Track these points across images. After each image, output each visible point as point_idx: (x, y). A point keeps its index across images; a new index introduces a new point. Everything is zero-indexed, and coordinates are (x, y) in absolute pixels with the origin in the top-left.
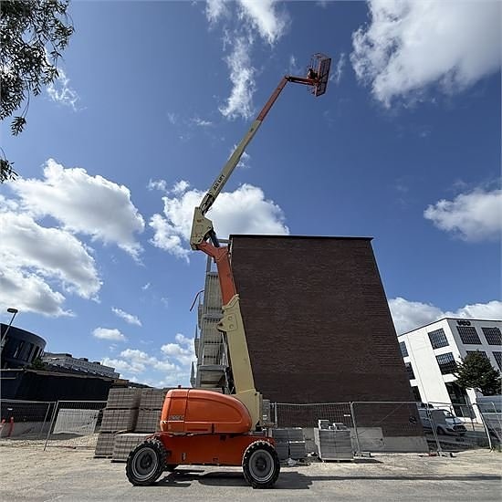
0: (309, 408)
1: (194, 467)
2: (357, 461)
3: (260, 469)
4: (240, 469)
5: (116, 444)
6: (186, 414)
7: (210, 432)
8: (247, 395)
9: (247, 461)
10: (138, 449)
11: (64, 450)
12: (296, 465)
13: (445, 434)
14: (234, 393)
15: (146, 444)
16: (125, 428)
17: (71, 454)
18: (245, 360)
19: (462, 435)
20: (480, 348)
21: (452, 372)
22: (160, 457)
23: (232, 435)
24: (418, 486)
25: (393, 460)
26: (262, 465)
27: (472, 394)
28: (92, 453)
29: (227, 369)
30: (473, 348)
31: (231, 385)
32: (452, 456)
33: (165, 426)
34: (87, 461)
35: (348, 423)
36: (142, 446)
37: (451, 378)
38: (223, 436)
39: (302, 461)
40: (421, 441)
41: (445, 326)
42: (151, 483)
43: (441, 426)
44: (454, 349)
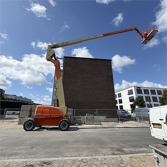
0: (86, 111)
1: (48, 126)
2: (95, 124)
3: (64, 126)
4: (58, 126)
5: (24, 120)
6: (42, 112)
7: (50, 117)
8: (63, 107)
9: (60, 125)
10: (27, 122)
11: (9, 122)
12: (78, 125)
13: (126, 117)
14: (59, 106)
15: (29, 120)
16: (27, 116)
17: (11, 124)
18: (63, 97)
19: (130, 118)
20: (141, 95)
21: (132, 102)
22: (34, 123)
23: (57, 118)
24: (107, 130)
25: (106, 124)
26: (64, 125)
27: (137, 107)
28: (17, 123)
29: (57, 100)
30: (139, 95)
31: (58, 104)
32: (122, 123)
33: (36, 115)
34: (16, 125)
35: (95, 115)
36: (28, 121)
37: (132, 103)
38: (54, 118)
39: (80, 124)
40: (117, 119)
41: (133, 88)
42: (31, 130)
43: (125, 115)
44: (134, 95)
